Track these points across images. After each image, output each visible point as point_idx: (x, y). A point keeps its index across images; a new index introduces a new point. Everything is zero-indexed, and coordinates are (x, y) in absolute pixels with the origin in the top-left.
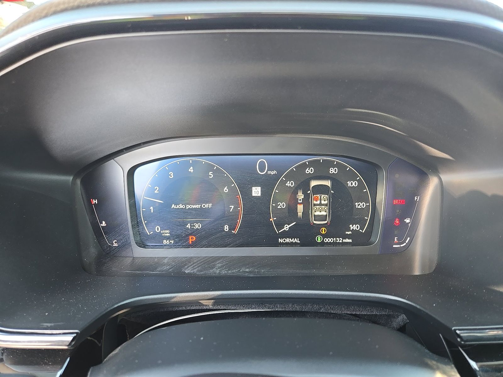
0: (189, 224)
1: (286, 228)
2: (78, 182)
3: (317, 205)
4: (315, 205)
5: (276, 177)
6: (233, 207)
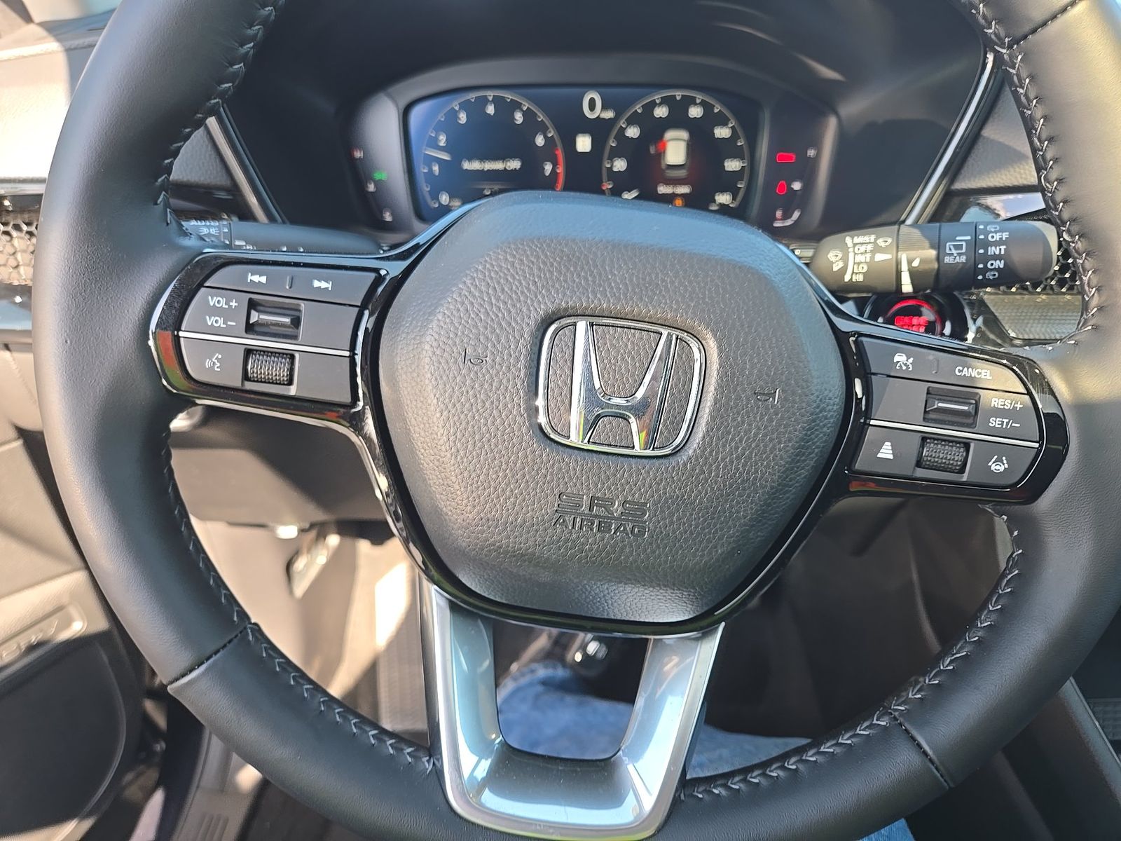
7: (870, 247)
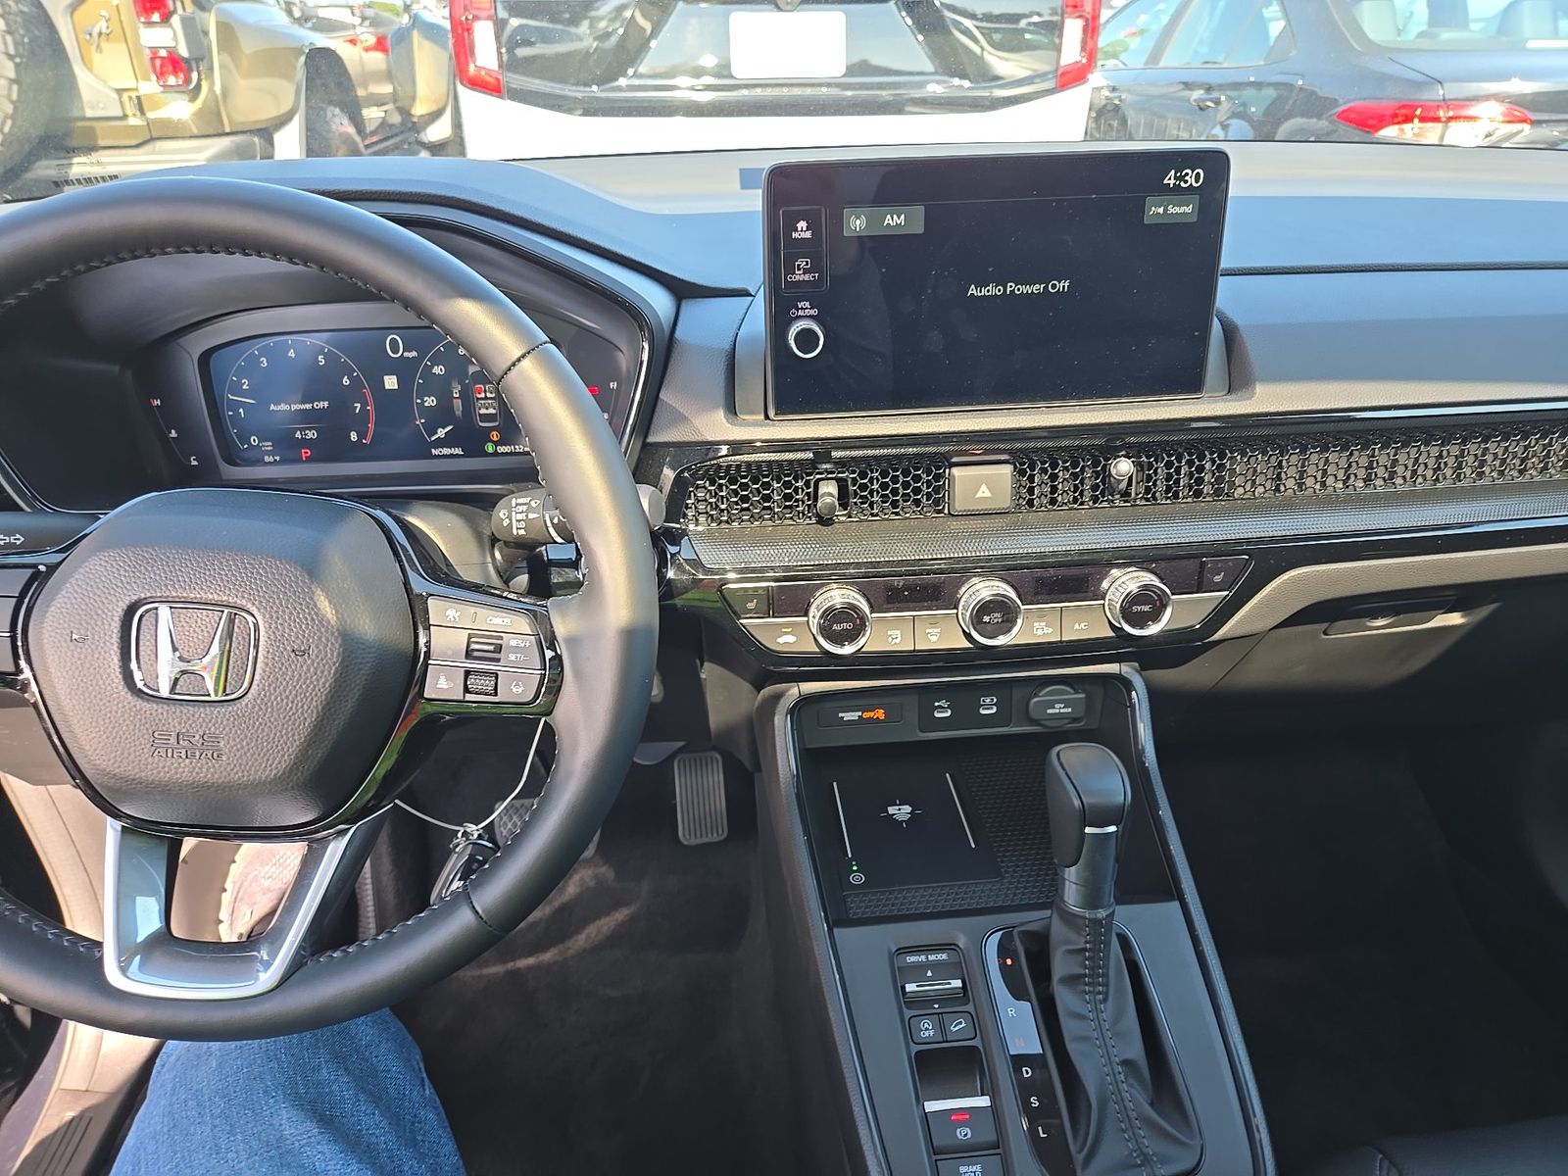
0: (299, 432)
1: (441, 433)
2: (129, 373)
3: (482, 399)
4: (478, 399)
5: (417, 361)
6: (359, 405)
7: (525, 508)
